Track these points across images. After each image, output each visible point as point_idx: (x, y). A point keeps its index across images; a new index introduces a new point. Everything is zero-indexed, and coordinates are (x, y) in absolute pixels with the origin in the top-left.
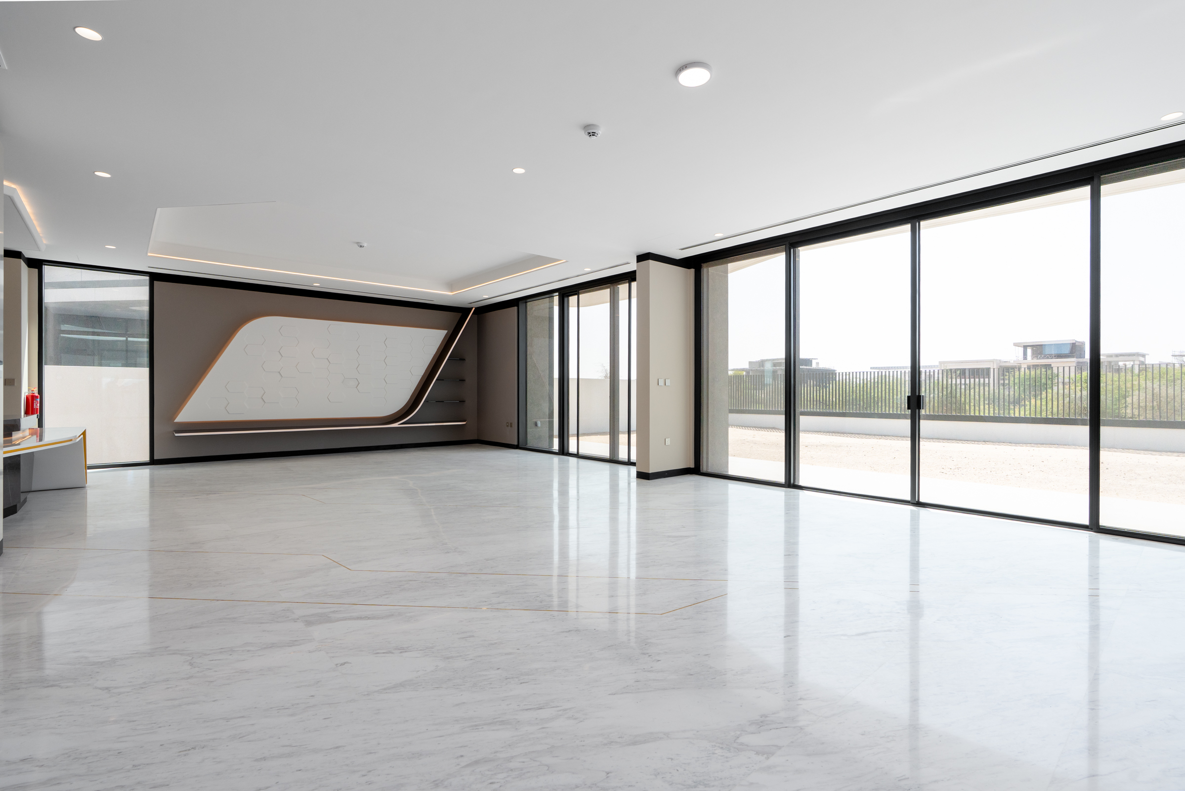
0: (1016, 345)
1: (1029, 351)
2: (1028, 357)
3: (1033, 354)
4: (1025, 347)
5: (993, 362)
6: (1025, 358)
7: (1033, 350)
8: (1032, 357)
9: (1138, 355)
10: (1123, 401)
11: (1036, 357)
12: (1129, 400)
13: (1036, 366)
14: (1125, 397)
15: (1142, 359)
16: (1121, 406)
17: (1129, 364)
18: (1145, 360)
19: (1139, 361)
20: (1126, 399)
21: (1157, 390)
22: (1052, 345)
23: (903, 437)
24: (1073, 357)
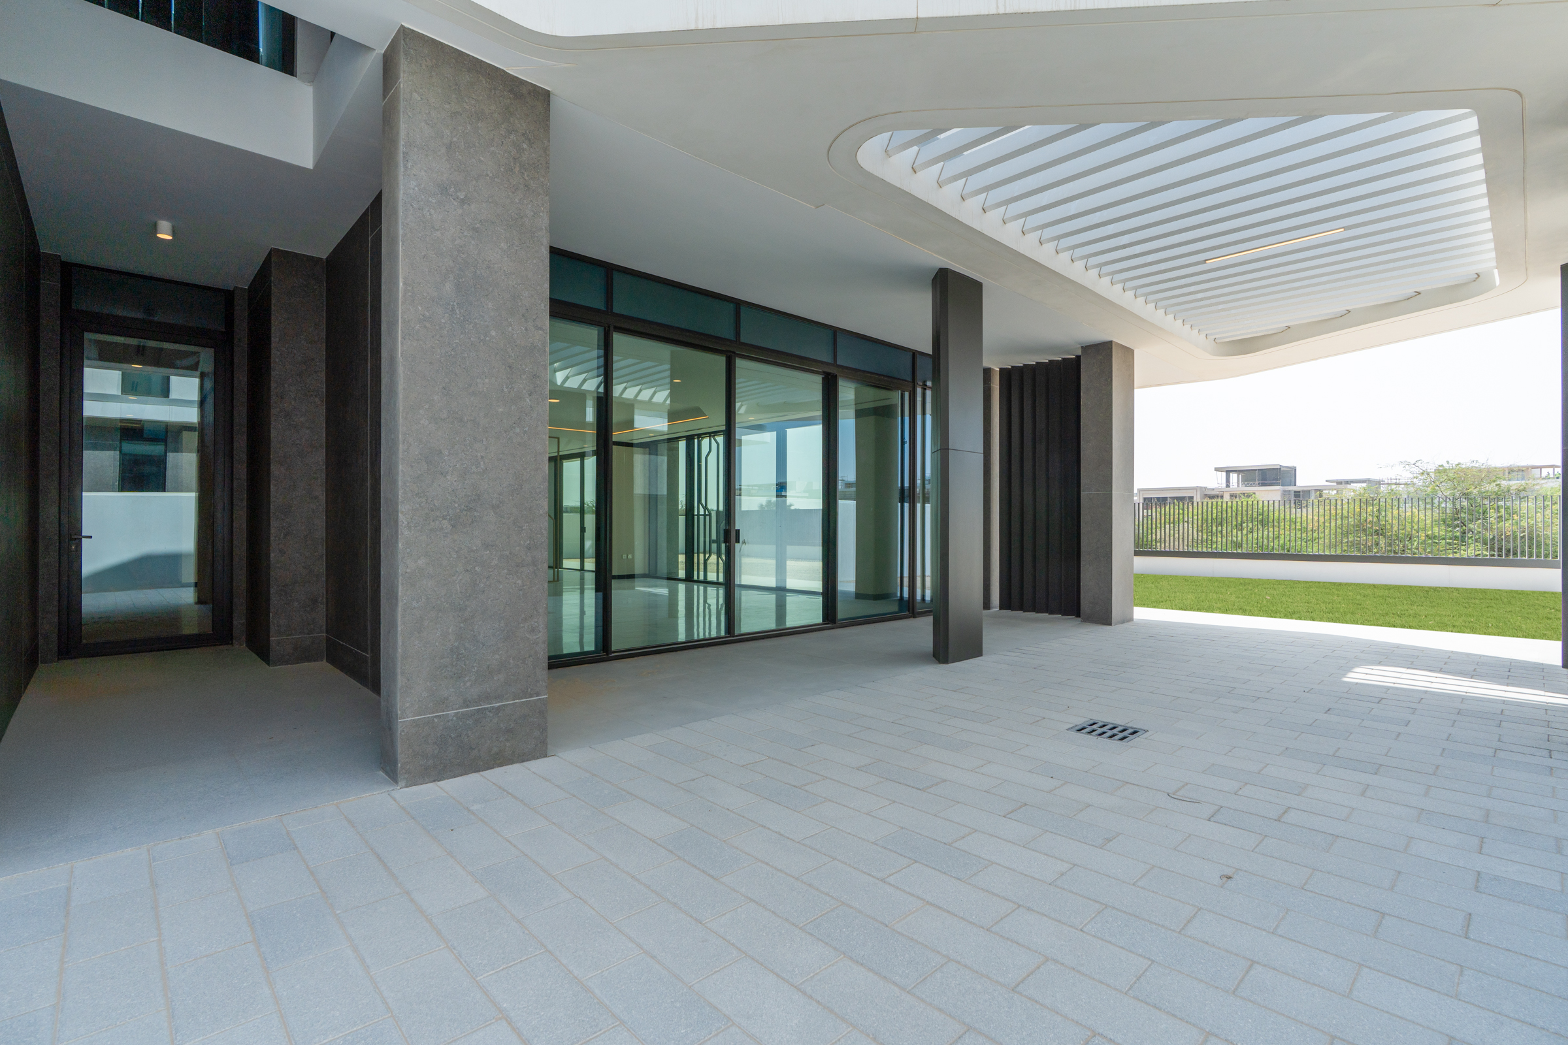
0: (1217, 469)
4: (1228, 472)
22: (1256, 470)
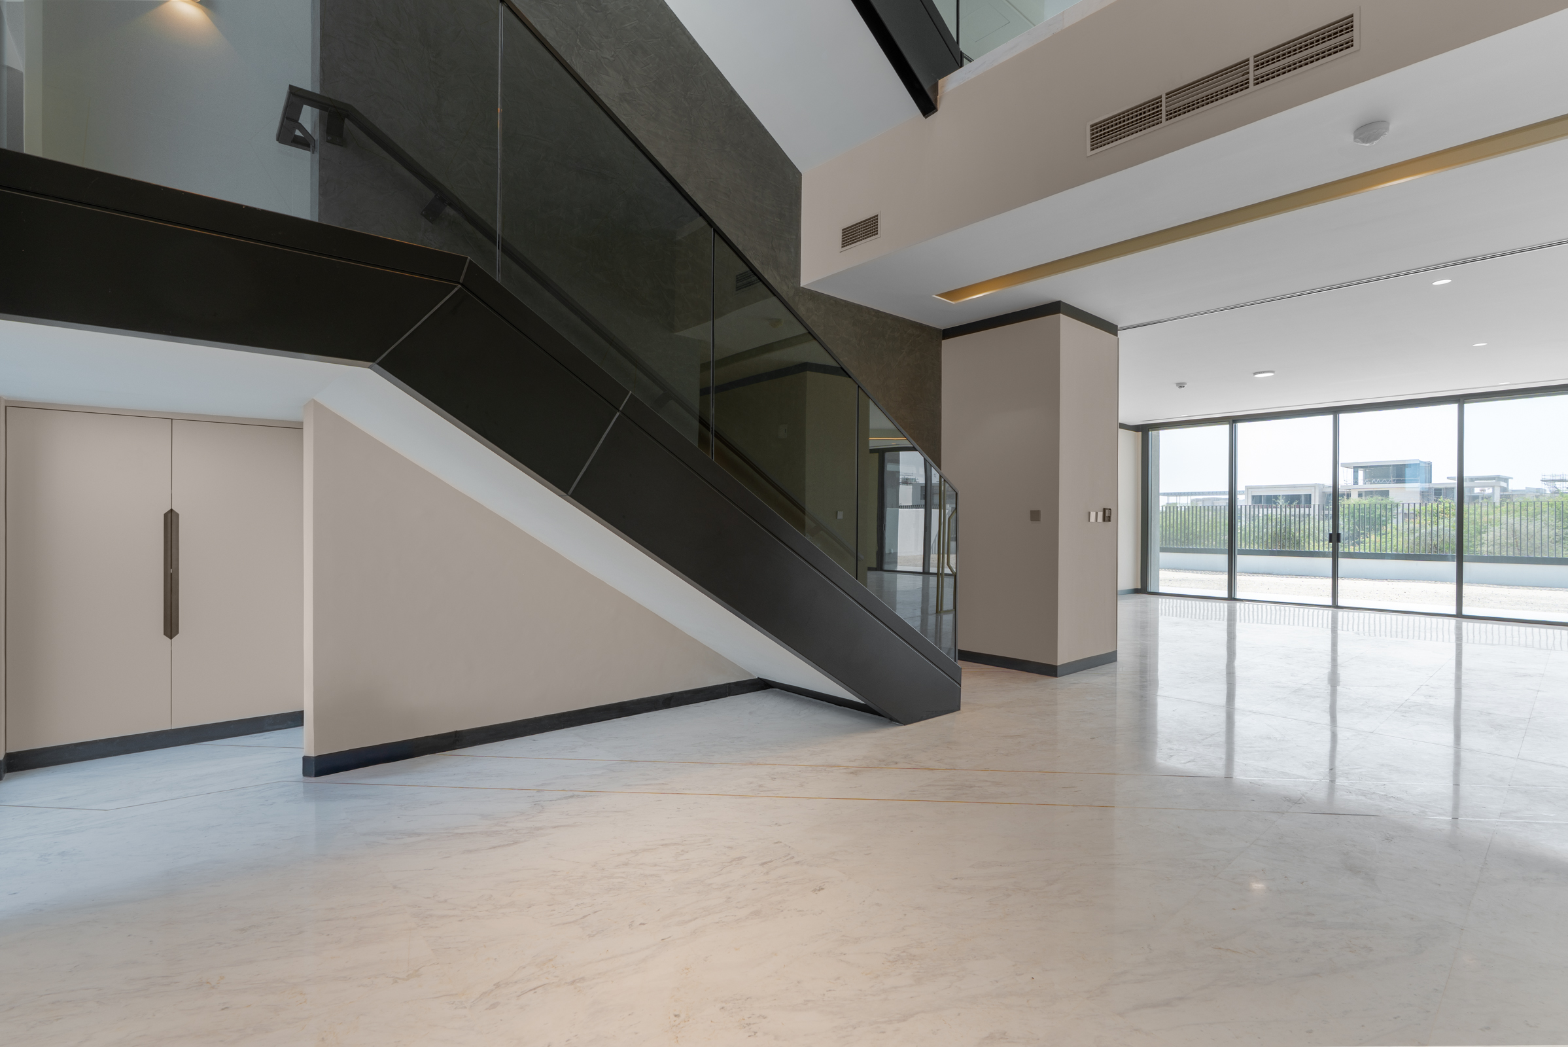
1: (1361, 473)
2: (1359, 481)
3: (1365, 478)
5: (1315, 487)
6: (1356, 483)
7: (1365, 473)
8: (1364, 481)
9: (1499, 478)
10: (1479, 538)
11: (1369, 481)
12: (1484, 536)
13: (1370, 493)
14: (1481, 533)
15: (1503, 484)
16: (1476, 543)
17: (1489, 491)
18: (1508, 485)
19: (1500, 487)
20: (1481, 535)
21: (1517, 526)
23: (1222, 572)
24: (1416, 481)
